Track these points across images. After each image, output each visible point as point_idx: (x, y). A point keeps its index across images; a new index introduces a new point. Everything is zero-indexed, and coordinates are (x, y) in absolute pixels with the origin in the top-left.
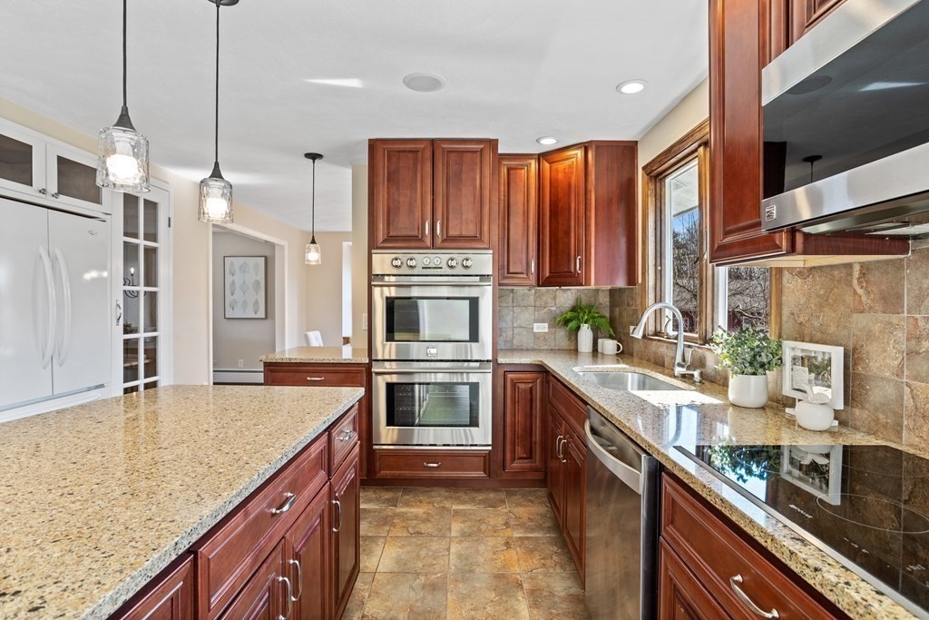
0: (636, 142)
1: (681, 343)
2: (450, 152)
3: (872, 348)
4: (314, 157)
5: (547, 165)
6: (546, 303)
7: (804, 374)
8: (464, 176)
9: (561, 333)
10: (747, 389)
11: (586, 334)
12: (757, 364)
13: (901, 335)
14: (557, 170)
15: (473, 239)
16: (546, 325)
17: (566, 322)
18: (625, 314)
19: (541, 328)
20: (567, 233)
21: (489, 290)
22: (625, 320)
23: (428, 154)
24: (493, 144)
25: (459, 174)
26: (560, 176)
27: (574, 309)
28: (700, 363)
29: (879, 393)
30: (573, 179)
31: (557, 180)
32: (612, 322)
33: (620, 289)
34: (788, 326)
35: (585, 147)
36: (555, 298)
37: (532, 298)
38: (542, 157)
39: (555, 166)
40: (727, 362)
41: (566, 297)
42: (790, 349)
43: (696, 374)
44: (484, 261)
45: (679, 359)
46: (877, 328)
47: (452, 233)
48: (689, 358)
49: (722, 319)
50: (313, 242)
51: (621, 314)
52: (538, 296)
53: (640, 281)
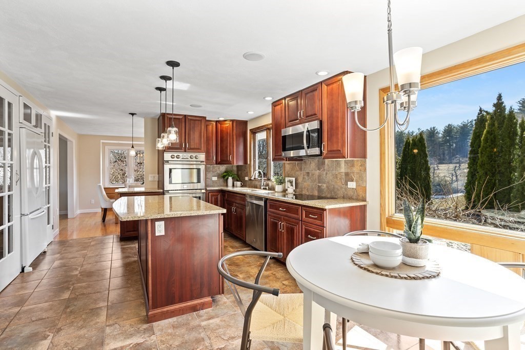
0: (247, 121)
1: (263, 180)
2: (191, 120)
3: (299, 178)
4: (133, 114)
5: (219, 125)
6: (216, 170)
7: (289, 184)
8: (196, 128)
9: (221, 180)
10: (279, 188)
11: (230, 180)
12: (281, 182)
13: (302, 175)
14: (223, 127)
15: (198, 149)
16: (216, 177)
17: (224, 177)
18: (243, 173)
19: (215, 179)
20: (227, 147)
21: (204, 166)
22: (243, 175)
23: (183, 120)
24: (205, 118)
25: (194, 127)
26: (224, 129)
27: (225, 172)
28: (267, 185)
29: (300, 186)
30: (229, 131)
31: (223, 130)
32: (238, 175)
33: (241, 166)
34: (286, 174)
35: (233, 121)
36: (219, 168)
37: (212, 169)
38: (217, 122)
39: (222, 125)
40: (275, 183)
41: (222, 168)
42: (287, 179)
43: (267, 187)
44: (202, 156)
45: (262, 185)
46: (299, 174)
47: (191, 147)
48: (265, 184)
49: (272, 173)
50: (133, 147)
51: (241, 173)
52: (213, 168)
53: (249, 163)
